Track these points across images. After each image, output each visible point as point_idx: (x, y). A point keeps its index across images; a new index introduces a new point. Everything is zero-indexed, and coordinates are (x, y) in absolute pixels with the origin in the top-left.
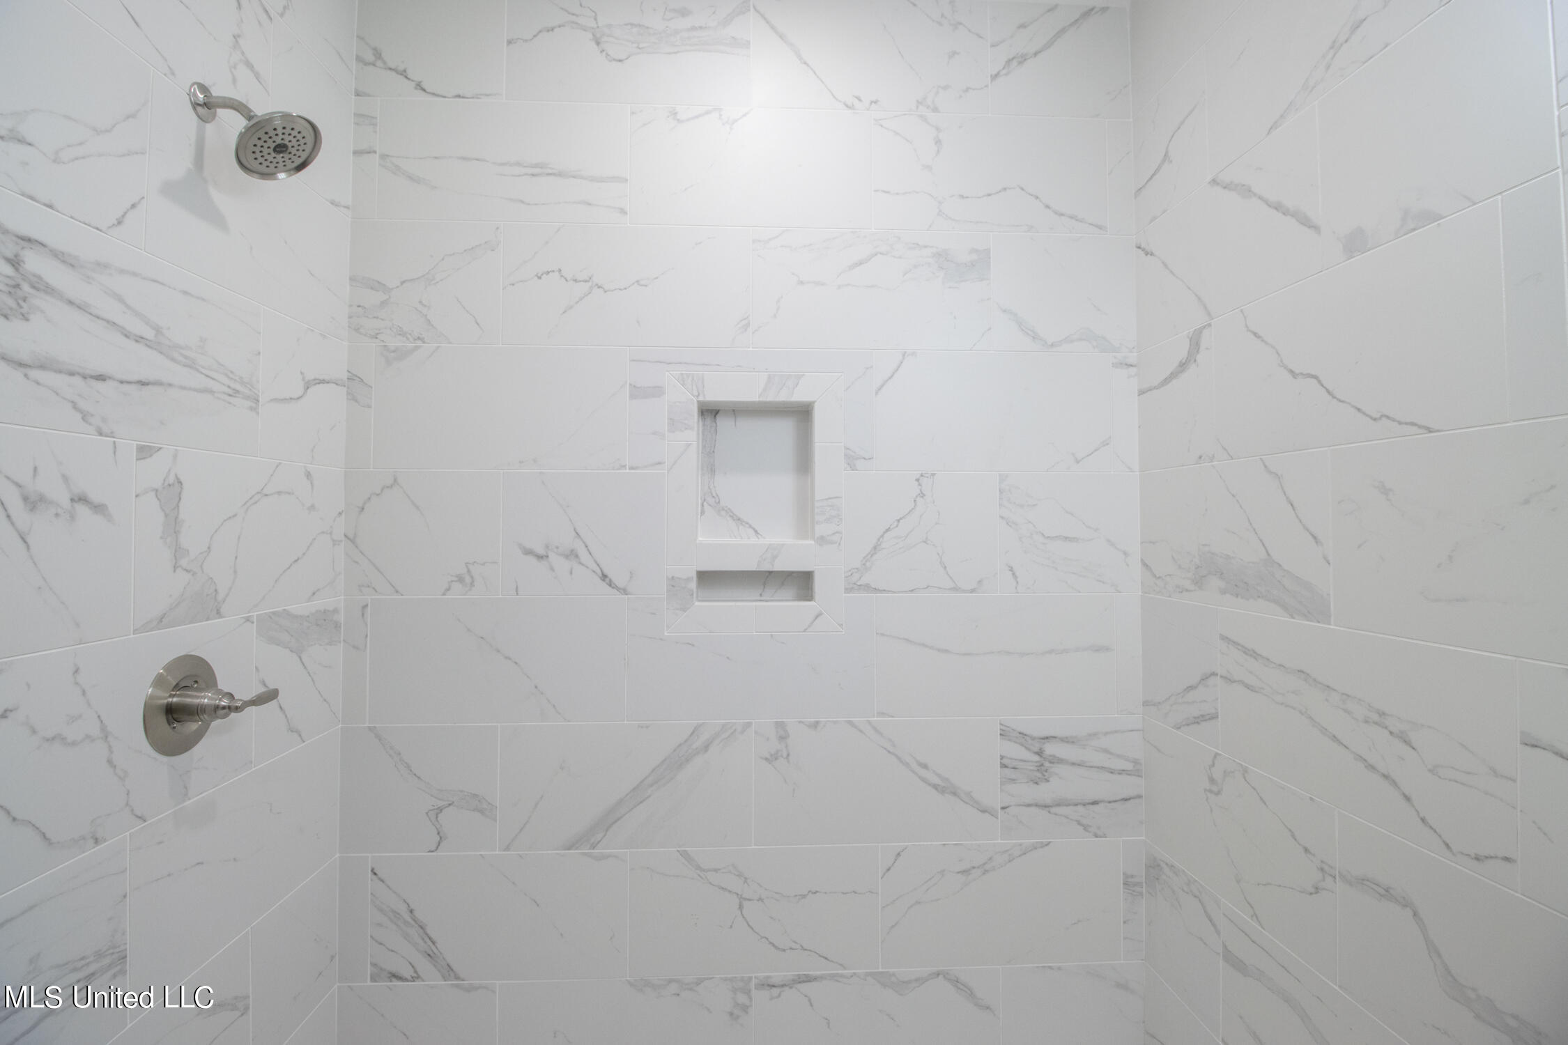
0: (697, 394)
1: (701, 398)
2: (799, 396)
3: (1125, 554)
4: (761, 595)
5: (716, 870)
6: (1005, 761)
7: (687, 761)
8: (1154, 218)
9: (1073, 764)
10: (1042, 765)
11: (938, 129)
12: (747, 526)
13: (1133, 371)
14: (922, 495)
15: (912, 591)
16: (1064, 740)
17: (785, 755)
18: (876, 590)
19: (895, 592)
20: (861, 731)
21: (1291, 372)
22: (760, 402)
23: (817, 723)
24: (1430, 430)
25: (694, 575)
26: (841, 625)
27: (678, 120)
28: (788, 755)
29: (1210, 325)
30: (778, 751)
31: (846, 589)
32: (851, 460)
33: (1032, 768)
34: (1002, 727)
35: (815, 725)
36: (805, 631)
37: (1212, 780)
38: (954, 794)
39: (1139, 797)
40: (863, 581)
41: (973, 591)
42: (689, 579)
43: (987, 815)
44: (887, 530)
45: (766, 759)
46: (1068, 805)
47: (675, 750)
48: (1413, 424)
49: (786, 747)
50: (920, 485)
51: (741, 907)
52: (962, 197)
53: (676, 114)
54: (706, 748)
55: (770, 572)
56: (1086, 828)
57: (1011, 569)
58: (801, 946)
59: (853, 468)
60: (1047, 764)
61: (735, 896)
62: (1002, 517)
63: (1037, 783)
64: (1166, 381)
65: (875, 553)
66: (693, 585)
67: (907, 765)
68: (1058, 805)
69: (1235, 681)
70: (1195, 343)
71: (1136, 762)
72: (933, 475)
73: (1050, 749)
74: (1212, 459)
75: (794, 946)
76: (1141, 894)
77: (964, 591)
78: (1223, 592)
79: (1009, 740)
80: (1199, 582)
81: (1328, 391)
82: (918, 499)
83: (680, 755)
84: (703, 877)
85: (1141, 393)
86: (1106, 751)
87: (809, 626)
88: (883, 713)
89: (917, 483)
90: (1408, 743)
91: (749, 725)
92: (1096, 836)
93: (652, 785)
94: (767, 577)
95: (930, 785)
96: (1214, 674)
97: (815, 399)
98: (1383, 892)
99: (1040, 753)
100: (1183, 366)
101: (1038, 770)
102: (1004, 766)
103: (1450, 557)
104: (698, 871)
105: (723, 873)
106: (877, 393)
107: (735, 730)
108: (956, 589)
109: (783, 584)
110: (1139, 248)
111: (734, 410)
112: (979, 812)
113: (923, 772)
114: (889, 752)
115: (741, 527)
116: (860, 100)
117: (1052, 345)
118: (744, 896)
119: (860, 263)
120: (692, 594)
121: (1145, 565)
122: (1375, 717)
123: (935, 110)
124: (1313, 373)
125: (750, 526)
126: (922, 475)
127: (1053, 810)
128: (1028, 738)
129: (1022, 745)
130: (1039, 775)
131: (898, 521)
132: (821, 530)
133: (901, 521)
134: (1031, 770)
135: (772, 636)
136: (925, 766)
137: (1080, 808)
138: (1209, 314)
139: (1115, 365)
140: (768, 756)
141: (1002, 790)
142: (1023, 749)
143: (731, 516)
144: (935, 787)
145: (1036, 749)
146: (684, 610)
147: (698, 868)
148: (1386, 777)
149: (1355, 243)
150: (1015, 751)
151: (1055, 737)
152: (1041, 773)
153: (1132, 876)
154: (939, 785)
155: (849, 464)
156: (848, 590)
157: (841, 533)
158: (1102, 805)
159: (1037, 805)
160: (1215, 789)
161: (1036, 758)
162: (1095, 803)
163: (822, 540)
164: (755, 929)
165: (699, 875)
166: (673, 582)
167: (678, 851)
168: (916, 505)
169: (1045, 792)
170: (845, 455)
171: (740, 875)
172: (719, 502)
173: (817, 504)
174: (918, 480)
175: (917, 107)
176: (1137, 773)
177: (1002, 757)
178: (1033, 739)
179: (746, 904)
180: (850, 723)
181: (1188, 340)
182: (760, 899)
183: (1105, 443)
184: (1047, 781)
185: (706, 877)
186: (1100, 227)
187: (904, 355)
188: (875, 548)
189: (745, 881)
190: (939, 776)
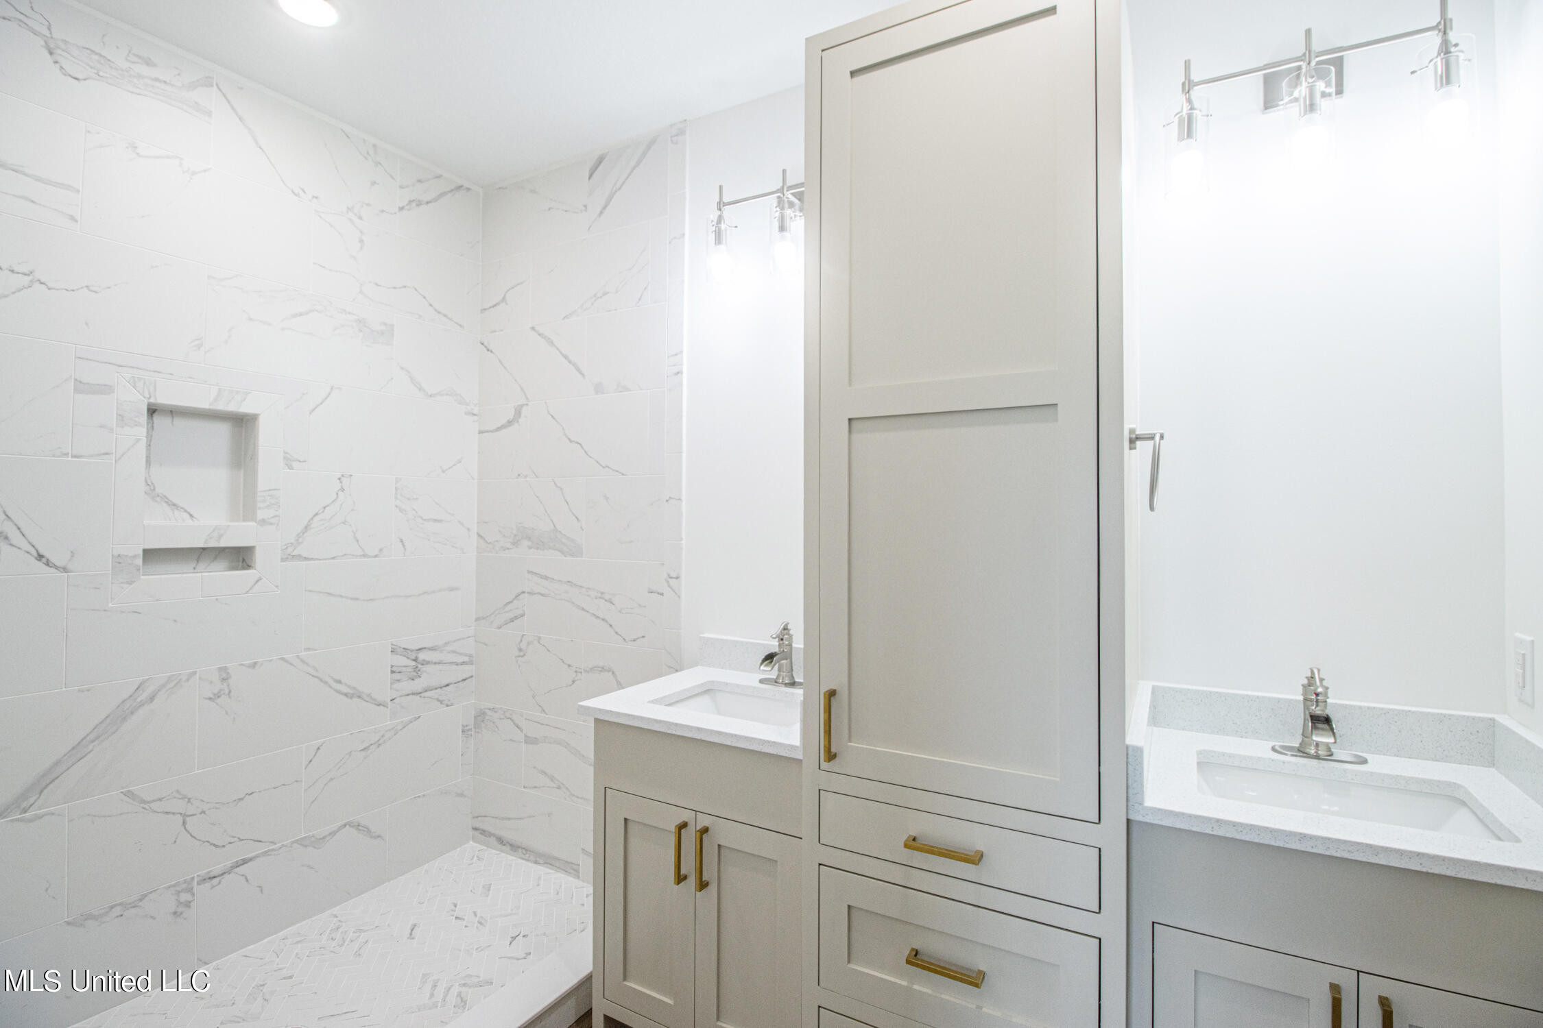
0: (148, 396)
1: (152, 400)
2: (245, 408)
3: (468, 529)
4: (194, 568)
5: (160, 800)
6: (394, 669)
7: (132, 713)
8: (494, 331)
9: (435, 663)
10: (417, 667)
11: (361, 232)
12: (182, 510)
13: (476, 418)
14: (343, 490)
15: (333, 558)
16: (432, 649)
17: (227, 692)
18: (306, 559)
19: (320, 560)
20: (291, 664)
21: (569, 439)
22: (209, 410)
23: (255, 663)
24: (623, 474)
25: (141, 552)
26: (277, 587)
27: (138, 154)
28: (230, 692)
29: (527, 405)
30: (221, 690)
31: (282, 559)
32: (289, 462)
33: (410, 670)
34: (393, 647)
35: (254, 665)
36: (247, 592)
37: (520, 650)
38: (359, 697)
39: (472, 677)
40: (296, 553)
41: (376, 556)
42: (135, 557)
43: (382, 707)
44: (317, 514)
45: (210, 699)
46: (432, 690)
47: (118, 706)
48: (617, 471)
49: (228, 686)
50: (341, 482)
51: (184, 823)
52: (377, 284)
53: (136, 147)
54: (152, 699)
55: (204, 549)
56: (441, 702)
57: (402, 541)
58: (239, 838)
59: (291, 468)
60: (420, 666)
61: (179, 815)
62: (396, 506)
63: (413, 680)
64: (498, 429)
65: (306, 531)
66: (139, 561)
67: (326, 683)
68: (426, 691)
69: (535, 594)
70: (518, 412)
71: (471, 656)
72: (351, 476)
73: (422, 656)
74: (526, 477)
75: (232, 840)
76: (471, 735)
77: (370, 557)
78: (530, 548)
79: (397, 654)
80: (516, 544)
81: (585, 452)
82: (340, 493)
83: (125, 709)
84: (147, 808)
85: (481, 432)
86: (454, 652)
87: (251, 589)
88: (309, 649)
89: (338, 481)
90: (612, 603)
91: (195, 673)
92: (447, 706)
93: (93, 741)
94: (201, 553)
95: (342, 694)
96: (524, 592)
97: (259, 413)
98: (600, 669)
99: (415, 660)
100: (510, 423)
101: (415, 671)
102: (393, 672)
103: (628, 526)
104: (143, 805)
105: (168, 799)
106: (310, 413)
107: (180, 680)
108: (365, 556)
109: (215, 558)
110: (483, 344)
111: (171, 411)
112: (375, 706)
113: (338, 687)
114: (313, 676)
115: (176, 512)
116: (305, 192)
117: (431, 396)
118: (188, 813)
119: (301, 314)
120: (139, 570)
121: (479, 535)
122: (599, 595)
123: (360, 218)
124: (580, 442)
125: (186, 511)
126: (343, 476)
127: (422, 695)
128: (408, 651)
129: (405, 656)
130: (415, 674)
131: (324, 508)
132: (261, 514)
133: (327, 508)
134: (410, 672)
135: (217, 599)
136: (339, 682)
137: (439, 690)
138: (527, 398)
139: (466, 413)
140: (211, 696)
141: (391, 689)
142: (405, 658)
143: (166, 502)
144: (346, 695)
145: (414, 658)
146: (130, 583)
147: (143, 802)
148: (603, 620)
149: (599, 389)
150: (402, 661)
151: (425, 648)
152: (416, 673)
153: (467, 726)
154: (349, 693)
155: (287, 465)
156: (283, 560)
157: (279, 516)
158: (451, 686)
159: (413, 694)
160: (522, 654)
161: (414, 663)
162: (447, 685)
163: (263, 522)
164: (197, 837)
165: (143, 808)
166: (119, 560)
167: (122, 792)
168: (337, 497)
169: (418, 685)
170: (284, 458)
171: (184, 797)
172: (154, 489)
173: (259, 494)
174: (339, 479)
175: (347, 212)
176: (471, 663)
177: (392, 666)
178: (412, 651)
179: (188, 819)
180: (283, 659)
181: (514, 410)
182: (203, 812)
183: (460, 462)
184: (420, 677)
185: (150, 808)
186: (461, 326)
187: (332, 389)
188: (307, 528)
189: (189, 801)
190: (349, 686)
